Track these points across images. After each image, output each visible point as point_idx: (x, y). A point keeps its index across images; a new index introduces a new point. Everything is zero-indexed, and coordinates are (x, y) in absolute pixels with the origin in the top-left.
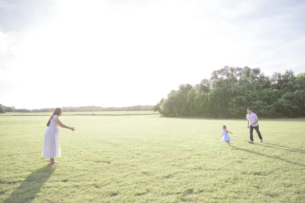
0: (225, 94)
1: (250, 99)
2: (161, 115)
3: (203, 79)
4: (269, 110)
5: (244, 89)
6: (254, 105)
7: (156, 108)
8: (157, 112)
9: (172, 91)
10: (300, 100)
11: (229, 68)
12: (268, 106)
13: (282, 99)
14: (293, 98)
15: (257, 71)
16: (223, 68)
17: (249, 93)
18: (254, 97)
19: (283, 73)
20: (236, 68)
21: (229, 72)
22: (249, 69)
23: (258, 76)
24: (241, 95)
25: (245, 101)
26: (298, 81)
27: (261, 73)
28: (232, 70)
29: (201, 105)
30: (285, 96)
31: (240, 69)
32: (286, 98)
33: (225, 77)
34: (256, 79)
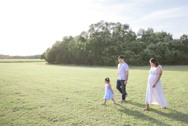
0: (99, 44)
1: (121, 49)
2: (46, 62)
3: (83, 31)
4: (136, 58)
5: (116, 40)
6: (124, 54)
7: (42, 57)
8: (44, 60)
9: (57, 42)
10: (162, 51)
11: (104, 23)
12: (135, 55)
13: (147, 49)
14: (156, 48)
15: (126, 27)
16: (99, 22)
17: (120, 43)
18: (124, 47)
19: (146, 30)
20: (110, 23)
21: (105, 26)
22: (120, 24)
23: (128, 31)
24: (113, 45)
25: (117, 51)
26: (158, 36)
27: (130, 28)
28: (107, 24)
29: (77, 53)
30: (149, 46)
31: (113, 24)
32: (151, 49)
33: (101, 30)
34: (126, 34)
